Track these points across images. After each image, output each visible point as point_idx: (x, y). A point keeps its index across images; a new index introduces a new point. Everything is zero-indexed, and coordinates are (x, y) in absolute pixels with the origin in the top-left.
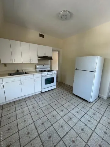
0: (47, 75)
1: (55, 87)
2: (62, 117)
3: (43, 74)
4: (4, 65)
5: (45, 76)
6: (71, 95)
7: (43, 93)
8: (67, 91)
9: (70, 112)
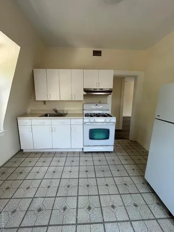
0: (94, 124)
1: (111, 149)
2: (77, 224)
3: (87, 119)
4: (43, 103)
5: (89, 124)
6: (137, 181)
7: (86, 152)
8: (134, 167)
9: (103, 223)
